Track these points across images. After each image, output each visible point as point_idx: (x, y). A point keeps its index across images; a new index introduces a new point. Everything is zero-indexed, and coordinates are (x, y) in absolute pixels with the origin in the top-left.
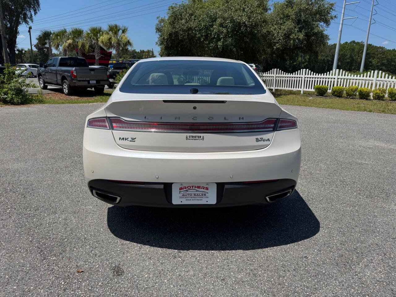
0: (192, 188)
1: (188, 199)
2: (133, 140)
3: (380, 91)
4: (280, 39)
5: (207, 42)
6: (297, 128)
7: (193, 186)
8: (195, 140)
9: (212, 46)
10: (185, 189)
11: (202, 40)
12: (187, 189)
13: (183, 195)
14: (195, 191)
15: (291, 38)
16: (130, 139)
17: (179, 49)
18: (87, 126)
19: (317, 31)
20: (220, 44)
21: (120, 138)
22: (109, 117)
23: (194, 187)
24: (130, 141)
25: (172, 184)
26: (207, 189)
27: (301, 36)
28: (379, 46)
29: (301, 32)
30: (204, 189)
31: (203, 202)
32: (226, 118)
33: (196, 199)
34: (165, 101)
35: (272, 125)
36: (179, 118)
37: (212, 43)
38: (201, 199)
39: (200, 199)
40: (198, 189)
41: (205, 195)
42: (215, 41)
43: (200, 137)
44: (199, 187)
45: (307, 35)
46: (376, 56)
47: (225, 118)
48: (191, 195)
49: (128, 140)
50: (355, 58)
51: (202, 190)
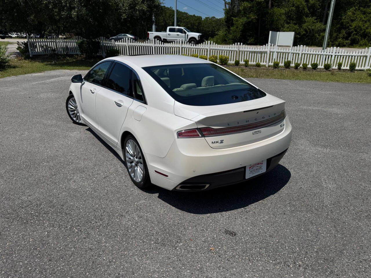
2: (222, 142)
3: (214, 57)
4: (126, 10)
5: (57, 10)
9: (64, 15)
11: (50, 7)
15: (136, 9)
16: (219, 142)
17: (16, 14)
18: (178, 137)
19: (158, 4)
20: (74, 13)
21: (212, 142)
22: (200, 128)
24: (220, 143)
26: (262, 163)
27: (145, 7)
28: (184, 12)
29: (144, 3)
37: (63, 11)
40: (257, 165)
41: (261, 168)
42: (66, 9)
44: (258, 164)
45: (149, 7)
46: (183, 20)
48: (254, 170)
49: (218, 143)
50: (167, 22)
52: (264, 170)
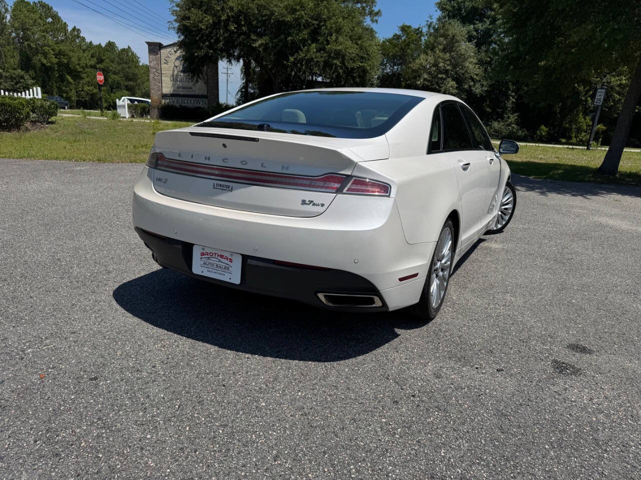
0: (214, 256)
1: (209, 270)
6: (389, 196)
7: (215, 254)
8: (222, 190)
10: (207, 256)
12: (209, 256)
13: (204, 263)
14: (218, 260)
23: (217, 255)
25: (193, 245)
30: (227, 259)
31: (226, 278)
32: (264, 165)
33: (219, 272)
34: (192, 134)
35: (337, 185)
36: (209, 159)
38: (224, 273)
39: (222, 273)
43: (229, 188)
44: (222, 256)
47: (262, 164)
48: (213, 265)
51: (225, 261)
52: (234, 276)
